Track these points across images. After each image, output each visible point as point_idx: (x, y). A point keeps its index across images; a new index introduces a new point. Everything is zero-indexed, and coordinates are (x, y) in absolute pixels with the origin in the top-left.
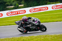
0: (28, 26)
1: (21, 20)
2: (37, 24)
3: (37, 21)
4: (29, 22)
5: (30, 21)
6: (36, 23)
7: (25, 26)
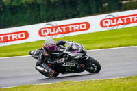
0: (58, 61)
1: (42, 49)
2: (78, 57)
3: (77, 49)
4: (60, 52)
5: (62, 50)
6: (75, 54)
7: (52, 60)
